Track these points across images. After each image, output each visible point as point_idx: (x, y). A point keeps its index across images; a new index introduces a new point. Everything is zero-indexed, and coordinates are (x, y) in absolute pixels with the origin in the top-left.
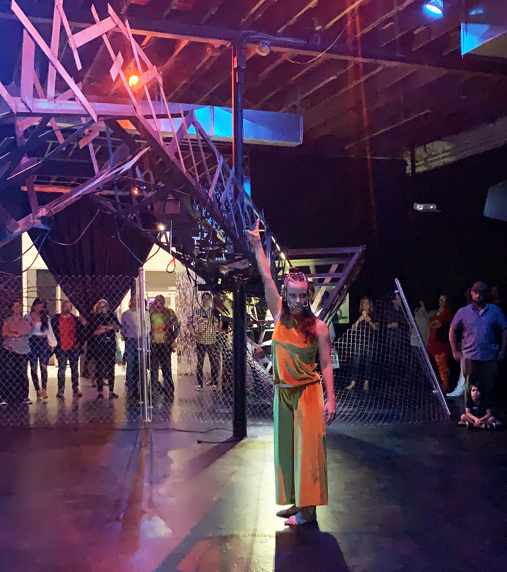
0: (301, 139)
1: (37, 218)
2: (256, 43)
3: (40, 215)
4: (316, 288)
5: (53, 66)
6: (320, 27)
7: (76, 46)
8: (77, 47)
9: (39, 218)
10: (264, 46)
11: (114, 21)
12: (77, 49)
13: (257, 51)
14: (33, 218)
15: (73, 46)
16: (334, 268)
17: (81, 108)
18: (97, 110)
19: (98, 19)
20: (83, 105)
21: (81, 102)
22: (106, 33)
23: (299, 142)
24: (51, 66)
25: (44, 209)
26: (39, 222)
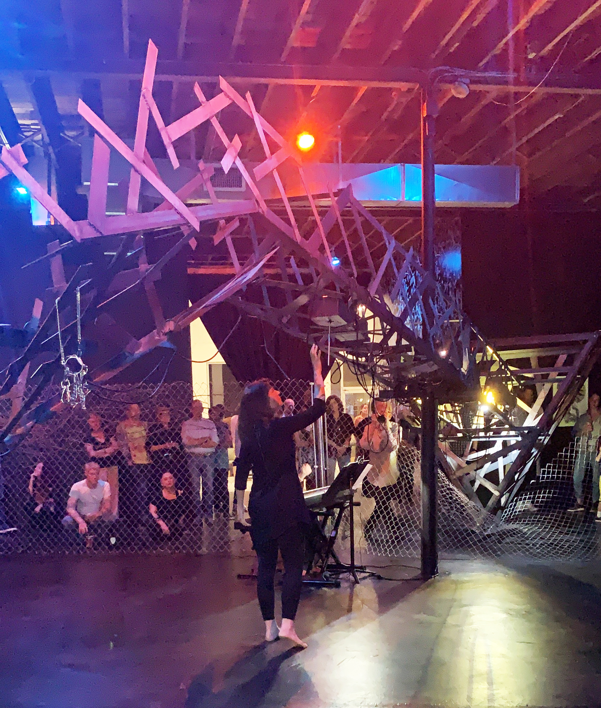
0: (518, 198)
1: (163, 334)
2: (451, 82)
3: (167, 330)
4: (538, 385)
5: (136, 171)
6: (534, 54)
7: (170, 139)
8: (173, 140)
9: (166, 334)
10: (461, 85)
11: (228, 97)
12: (172, 143)
13: (453, 92)
14: (158, 333)
15: (166, 141)
16: (562, 358)
17: (177, 217)
18: (200, 214)
19: (204, 99)
20: (178, 213)
21: (176, 210)
22: (217, 115)
23: (515, 201)
24: (134, 172)
25: (172, 323)
26: (165, 338)
